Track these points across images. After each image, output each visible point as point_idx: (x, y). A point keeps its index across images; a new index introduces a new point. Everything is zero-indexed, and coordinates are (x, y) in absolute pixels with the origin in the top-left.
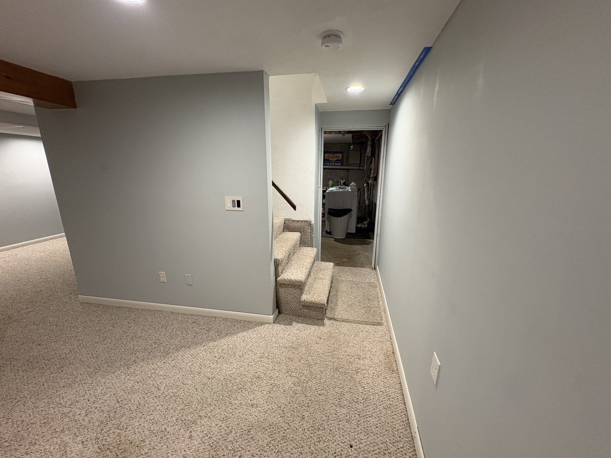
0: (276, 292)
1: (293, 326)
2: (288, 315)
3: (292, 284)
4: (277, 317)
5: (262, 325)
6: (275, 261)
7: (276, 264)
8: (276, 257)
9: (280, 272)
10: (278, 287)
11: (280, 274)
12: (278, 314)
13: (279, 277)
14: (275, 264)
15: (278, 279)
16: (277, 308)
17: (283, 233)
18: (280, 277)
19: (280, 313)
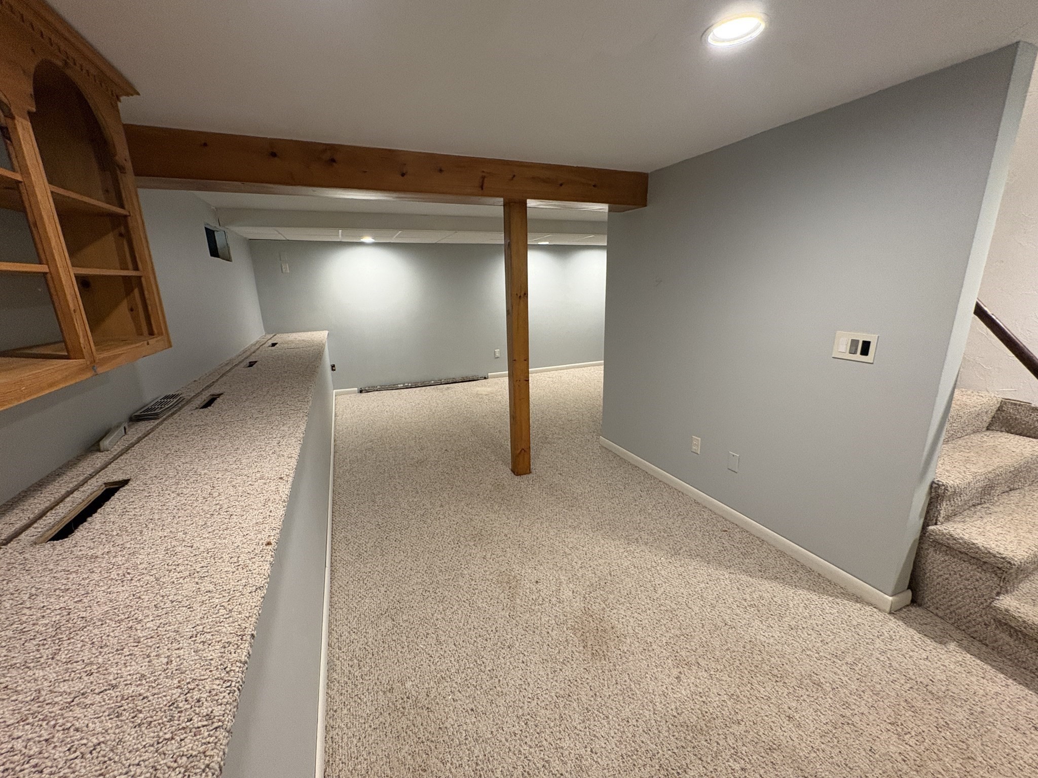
0: (918, 555)
1: (946, 649)
2: (938, 620)
3: (973, 555)
4: (904, 607)
5: (857, 601)
6: (934, 485)
7: (933, 494)
8: (939, 479)
9: (942, 515)
10: (925, 546)
11: (940, 519)
12: (908, 602)
13: (936, 524)
14: (930, 492)
15: (931, 528)
16: (910, 587)
17: (988, 433)
18: (938, 526)
19: (914, 602)
